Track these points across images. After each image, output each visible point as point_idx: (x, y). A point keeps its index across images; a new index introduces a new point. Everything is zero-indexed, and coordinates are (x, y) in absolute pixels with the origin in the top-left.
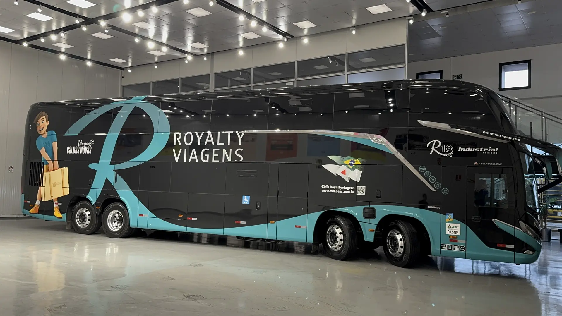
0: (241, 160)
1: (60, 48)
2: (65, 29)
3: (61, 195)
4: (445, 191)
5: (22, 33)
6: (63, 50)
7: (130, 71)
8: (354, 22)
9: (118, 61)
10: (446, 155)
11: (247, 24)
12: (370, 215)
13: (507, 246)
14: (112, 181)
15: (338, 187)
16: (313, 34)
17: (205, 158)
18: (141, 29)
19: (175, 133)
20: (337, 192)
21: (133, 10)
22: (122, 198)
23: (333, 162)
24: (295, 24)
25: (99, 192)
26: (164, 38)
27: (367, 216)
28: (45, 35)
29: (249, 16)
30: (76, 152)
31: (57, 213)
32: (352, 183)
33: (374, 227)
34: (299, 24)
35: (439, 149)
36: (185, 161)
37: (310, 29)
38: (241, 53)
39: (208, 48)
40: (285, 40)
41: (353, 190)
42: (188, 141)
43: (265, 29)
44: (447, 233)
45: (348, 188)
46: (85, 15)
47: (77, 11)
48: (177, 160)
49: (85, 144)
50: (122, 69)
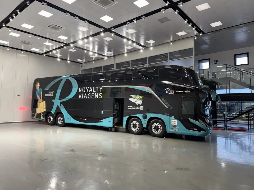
0: (101, 97)
1: (57, 56)
2: (58, 48)
3: (43, 111)
4: (171, 108)
5: (43, 51)
6: (59, 57)
7: (84, 64)
8: (171, 40)
9: (79, 60)
10: (171, 94)
11: (128, 43)
12: (145, 117)
13: (194, 129)
14: (59, 106)
15: (134, 107)
16: (154, 46)
17: (89, 97)
18: (87, 47)
19: (80, 88)
20: (134, 109)
21: (83, 39)
22: (62, 112)
23: (132, 98)
24: (147, 42)
25: (55, 110)
26: (96, 51)
27: (144, 118)
28: (51, 51)
29: (128, 39)
30: (48, 96)
31: (42, 118)
32: (139, 105)
33: (146, 122)
34: (149, 42)
35: (169, 92)
36: (83, 98)
37: (153, 43)
38: (126, 55)
39: (113, 53)
40: (143, 48)
41: (139, 108)
42: (84, 91)
43: (135, 44)
44: (172, 124)
45: (137, 107)
46: (65, 42)
47: (62, 41)
48: (80, 98)
49: (51, 93)
50: (81, 63)
